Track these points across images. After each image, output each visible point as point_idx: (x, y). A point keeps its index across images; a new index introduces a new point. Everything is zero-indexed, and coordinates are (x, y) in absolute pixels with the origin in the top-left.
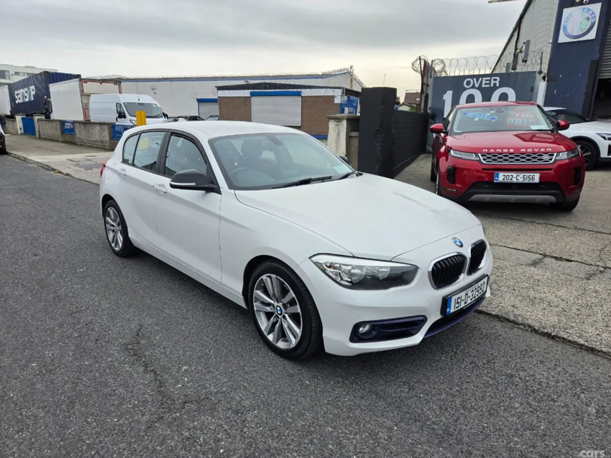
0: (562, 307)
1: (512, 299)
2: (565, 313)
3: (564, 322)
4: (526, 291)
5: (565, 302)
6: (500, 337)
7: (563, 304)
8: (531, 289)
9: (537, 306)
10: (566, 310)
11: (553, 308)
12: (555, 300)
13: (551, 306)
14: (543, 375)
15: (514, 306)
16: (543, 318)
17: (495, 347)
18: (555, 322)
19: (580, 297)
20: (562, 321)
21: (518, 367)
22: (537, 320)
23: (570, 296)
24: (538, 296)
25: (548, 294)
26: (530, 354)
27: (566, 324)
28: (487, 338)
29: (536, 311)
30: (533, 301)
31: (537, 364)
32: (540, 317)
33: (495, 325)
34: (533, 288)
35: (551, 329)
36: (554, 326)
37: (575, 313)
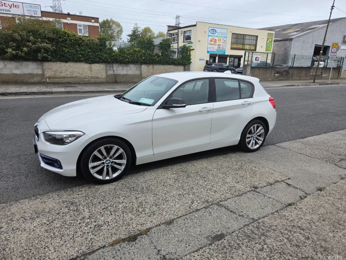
0: (14, 222)
1: (51, 206)
2: (10, 218)
3: (7, 212)
4: (50, 219)
5: (15, 228)
6: (35, 188)
7: (15, 224)
8: (48, 223)
9: (32, 212)
10: (10, 221)
11: (20, 217)
12: (23, 226)
13: (22, 217)
14: (3, 184)
15: (45, 202)
16: (21, 206)
17: (32, 183)
18: (12, 208)
19: (6, 243)
20: (8, 212)
21: (15, 181)
22: (24, 203)
23: (14, 238)
24: (38, 220)
25: (33, 227)
26: (14, 189)
27: (5, 211)
28: (39, 183)
29: (29, 207)
30: (38, 214)
31: (8, 187)
32: (23, 206)
33: (44, 192)
34: (47, 225)
35: (12, 203)
36: (12, 205)
37: (2, 223)
